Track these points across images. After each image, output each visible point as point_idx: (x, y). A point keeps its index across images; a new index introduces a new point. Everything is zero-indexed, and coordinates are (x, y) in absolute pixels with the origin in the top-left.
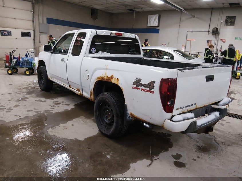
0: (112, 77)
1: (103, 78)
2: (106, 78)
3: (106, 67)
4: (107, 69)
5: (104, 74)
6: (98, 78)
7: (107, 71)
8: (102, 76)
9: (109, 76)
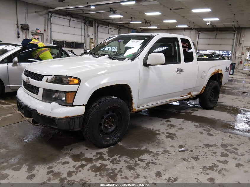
0: (219, 70)
1: (214, 73)
2: (216, 72)
3: (215, 65)
4: (215, 66)
5: (215, 70)
6: (212, 74)
7: (216, 67)
8: (214, 71)
9: (218, 70)
